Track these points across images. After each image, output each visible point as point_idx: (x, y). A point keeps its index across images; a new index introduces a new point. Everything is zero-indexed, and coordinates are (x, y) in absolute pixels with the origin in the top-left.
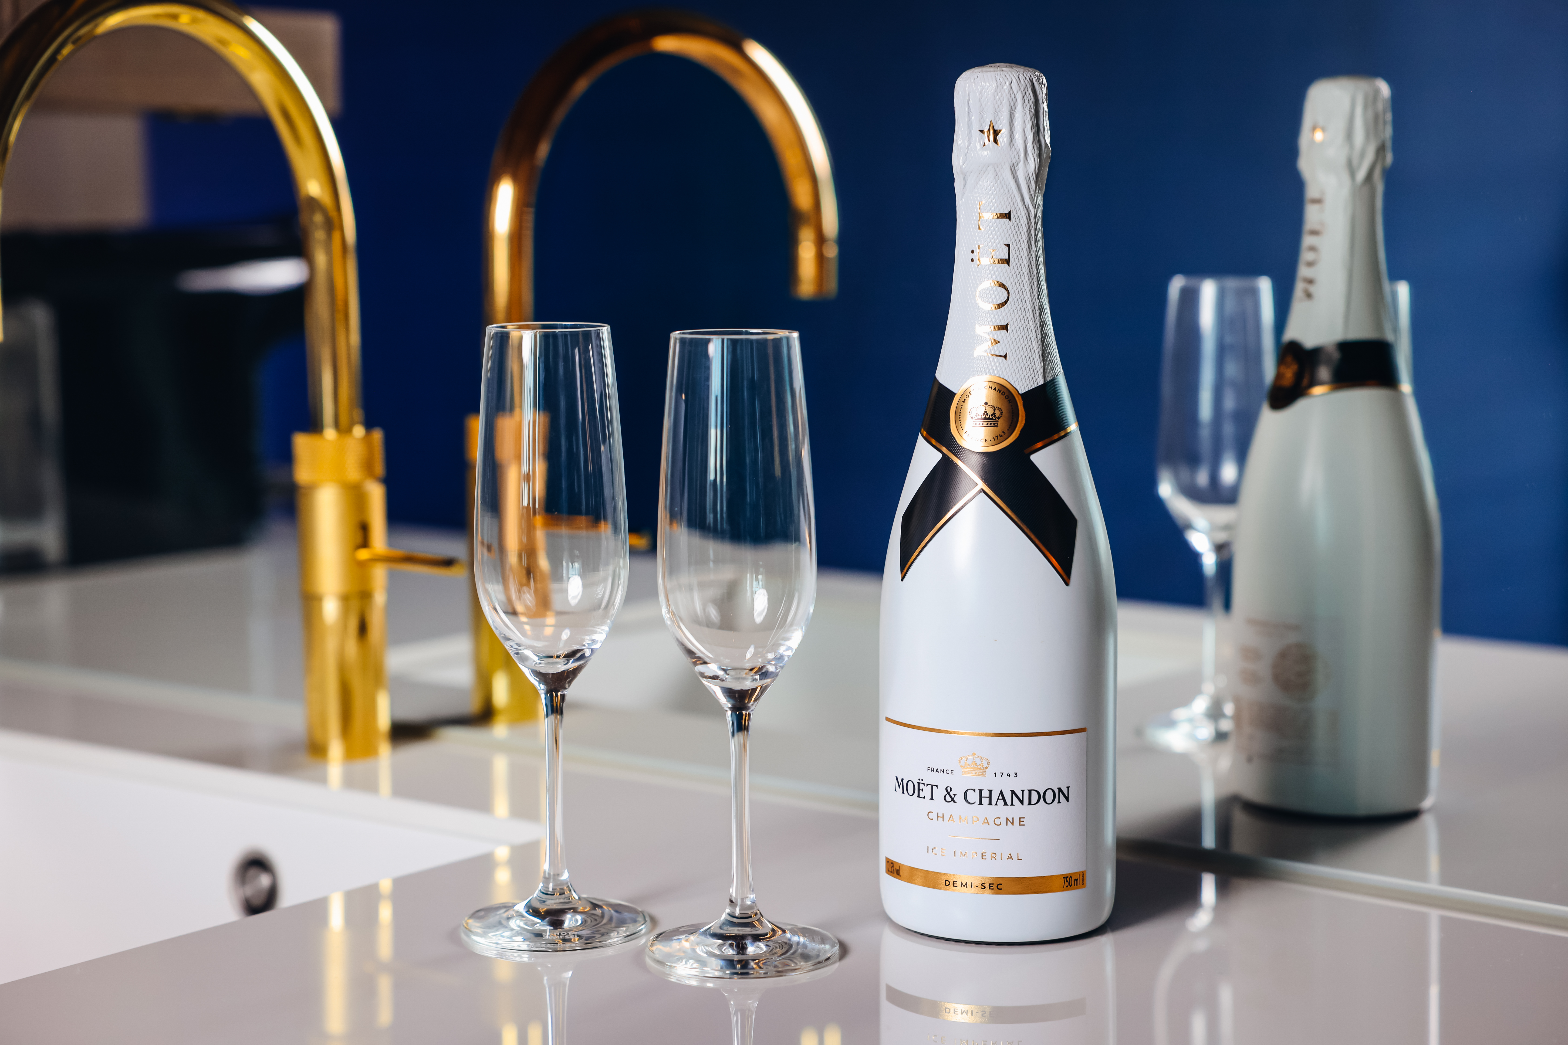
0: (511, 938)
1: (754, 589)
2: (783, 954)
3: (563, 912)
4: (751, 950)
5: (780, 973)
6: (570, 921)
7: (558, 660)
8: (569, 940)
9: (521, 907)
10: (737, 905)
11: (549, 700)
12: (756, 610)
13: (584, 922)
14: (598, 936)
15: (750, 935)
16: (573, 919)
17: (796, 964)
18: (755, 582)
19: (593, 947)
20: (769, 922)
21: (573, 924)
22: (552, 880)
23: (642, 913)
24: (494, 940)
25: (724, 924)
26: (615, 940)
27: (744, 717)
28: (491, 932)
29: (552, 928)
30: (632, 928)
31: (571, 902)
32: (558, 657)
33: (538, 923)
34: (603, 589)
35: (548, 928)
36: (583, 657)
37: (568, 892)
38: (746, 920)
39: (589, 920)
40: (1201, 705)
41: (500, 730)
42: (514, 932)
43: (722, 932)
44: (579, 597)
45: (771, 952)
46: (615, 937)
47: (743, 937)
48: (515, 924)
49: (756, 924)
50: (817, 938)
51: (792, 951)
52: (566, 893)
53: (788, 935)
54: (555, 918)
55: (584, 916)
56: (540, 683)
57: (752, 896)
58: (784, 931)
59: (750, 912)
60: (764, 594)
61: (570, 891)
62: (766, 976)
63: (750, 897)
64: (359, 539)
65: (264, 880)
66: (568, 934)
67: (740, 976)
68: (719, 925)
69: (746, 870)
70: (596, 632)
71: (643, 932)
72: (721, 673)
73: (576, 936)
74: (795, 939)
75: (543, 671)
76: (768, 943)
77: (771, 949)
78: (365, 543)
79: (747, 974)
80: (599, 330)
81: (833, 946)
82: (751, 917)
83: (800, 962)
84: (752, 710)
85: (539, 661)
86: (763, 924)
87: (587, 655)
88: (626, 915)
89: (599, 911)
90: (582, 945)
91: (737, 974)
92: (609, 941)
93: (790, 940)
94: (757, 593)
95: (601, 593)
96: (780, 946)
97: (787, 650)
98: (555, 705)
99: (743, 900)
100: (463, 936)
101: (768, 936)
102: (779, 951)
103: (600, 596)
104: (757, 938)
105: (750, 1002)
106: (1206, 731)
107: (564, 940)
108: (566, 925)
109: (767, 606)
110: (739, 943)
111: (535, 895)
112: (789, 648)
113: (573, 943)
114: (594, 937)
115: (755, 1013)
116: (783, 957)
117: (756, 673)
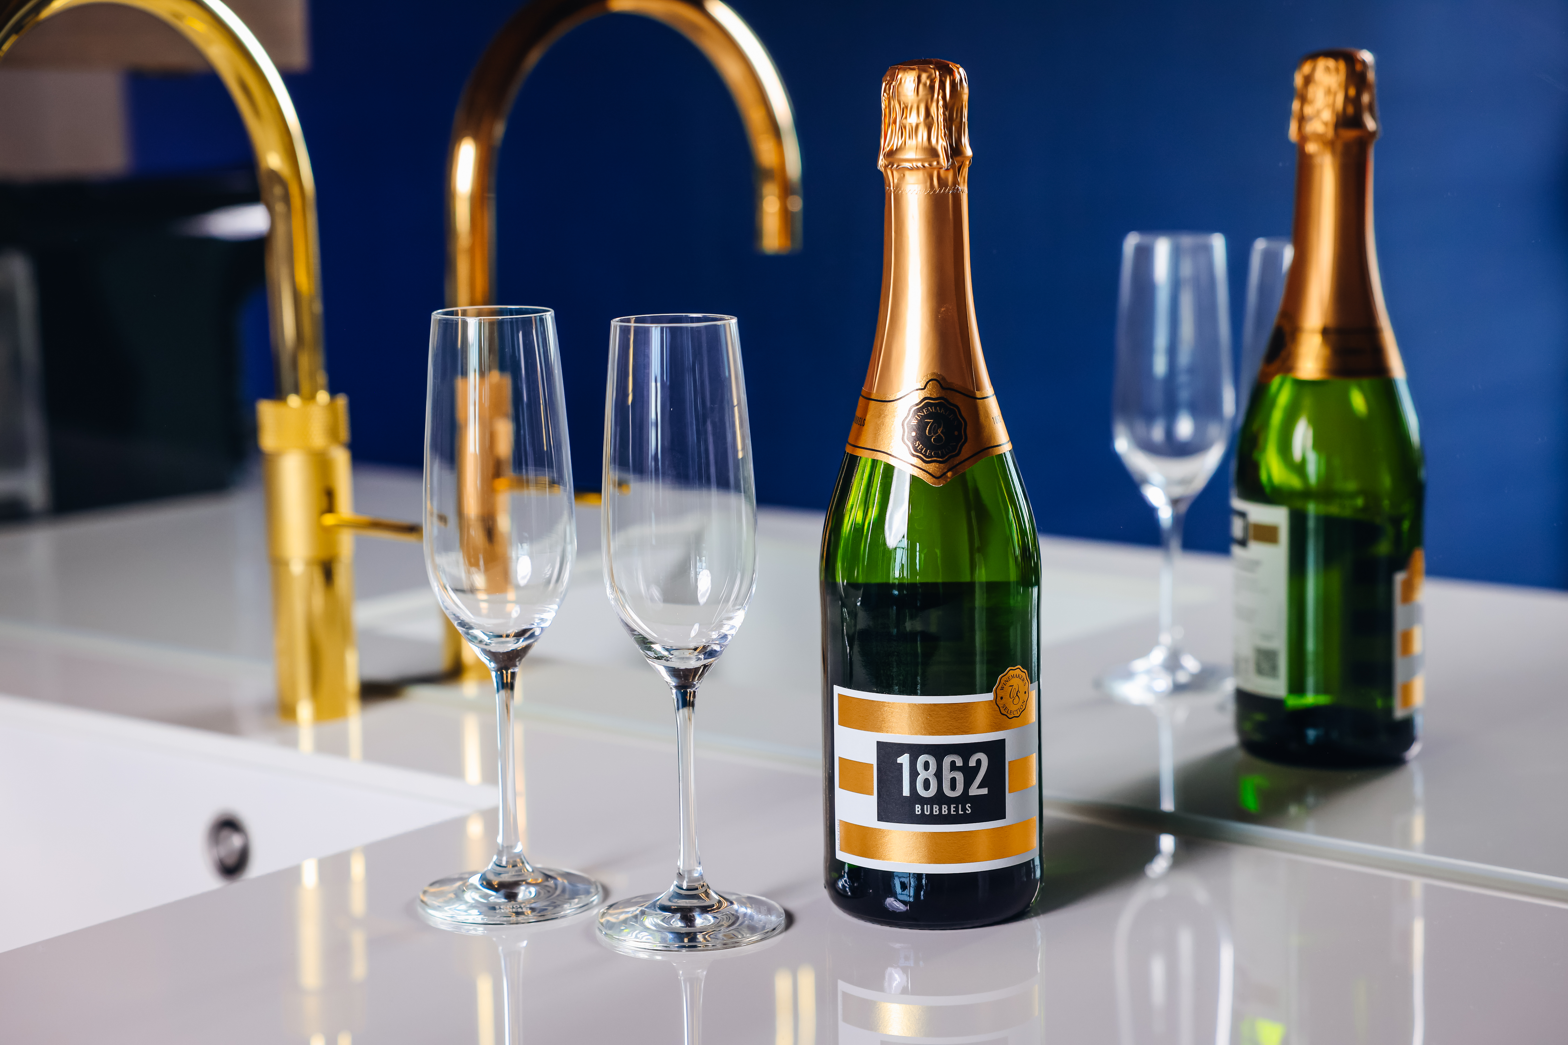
0: (466, 911)
1: (698, 570)
2: (729, 926)
3: (517, 884)
4: (700, 921)
5: (725, 946)
6: (524, 893)
7: (508, 639)
8: (522, 913)
9: (475, 880)
10: (684, 877)
11: (499, 678)
12: (700, 591)
13: (538, 894)
14: (550, 908)
15: (698, 907)
16: (527, 890)
17: (743, 935)
18: (698, 564)
19: (544, 919)
20: (716, 893)
21: (528, 896)
22: (505, 854)
23: (595, 883)
24: (450, 913)
25: (673, 896)
26: (569, 911)
27: (688, 694)
28: (447, 906)
29: (506, 901)
30: (584, 899)
31: (523, 874)
32: (508, 636)
33: (492, 896)
34: (551, 569)
35: (503, 900)
36: (532, 635)
37: (521, 865)
38: (692, 892)
39: (542, 892)
40: (1158, 656)
41: (469, 688)
42: (469, 905)
43: (670, 904)
44: (528, 577)
45: (718, 925)
46: (569, 909)
47: (691, 909)
48: (470, 896)
49: (703, 896)
50: (763, 909)
51: (738, 924)
52: (518, 865)
53: (736, 906)
54: (509, 890)
55: (538, 888)
56: (490, 662)
57: (699, 869)
58: (732, 903)
59: (696, 885)
60: (707, 575)
61: (523, 863)
62: (714, 948)
63: (697, 870)
64: (324, 504)
65: (236, 841)
66: (521, 907)
67: (687, 949)
68: (668, 898)
69: (693, 842)
70: (545, 611)
71: (595, 903)
72: (666, 653)
73: (528, 909)
74: (743, 910)
75: (493, 650)
76: (716, 915)
77: (718, 921)
78: (330, 507)
79: (695, 946)
80: (543, 315)
81: (779, 916)
82: (697, 889)
83: (747, 934)
84: (696, 689)
85: (489, 641)
86: (709, 896)
87: (537, 633)
88: (581, 886)
89: (551, 883)
90: (535, 917)
91: (684, 947)
92: (562, 913)
93: (737, 911)
94: (701, 573)
95: (550, 572)
96: (727, 918)
97: (731, 629)
98: (505, 681)
99: (690, 872)
100: (420, 910)
101: (715, 907)
102: (726, 923)
103: (547, 576)
104: (705, 910)
105: (699, 971)
106: (1163, 683)
107: (518, 914)
108: (520, 897)
109: (710, 587)
110: (687, 916)
111: (489, 867)
112: (732, 627)
113: (527, 916)
114: (546, 909)
115: (703, 982)
116: (731, 928)
117: (700, 652)
